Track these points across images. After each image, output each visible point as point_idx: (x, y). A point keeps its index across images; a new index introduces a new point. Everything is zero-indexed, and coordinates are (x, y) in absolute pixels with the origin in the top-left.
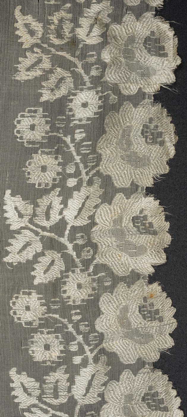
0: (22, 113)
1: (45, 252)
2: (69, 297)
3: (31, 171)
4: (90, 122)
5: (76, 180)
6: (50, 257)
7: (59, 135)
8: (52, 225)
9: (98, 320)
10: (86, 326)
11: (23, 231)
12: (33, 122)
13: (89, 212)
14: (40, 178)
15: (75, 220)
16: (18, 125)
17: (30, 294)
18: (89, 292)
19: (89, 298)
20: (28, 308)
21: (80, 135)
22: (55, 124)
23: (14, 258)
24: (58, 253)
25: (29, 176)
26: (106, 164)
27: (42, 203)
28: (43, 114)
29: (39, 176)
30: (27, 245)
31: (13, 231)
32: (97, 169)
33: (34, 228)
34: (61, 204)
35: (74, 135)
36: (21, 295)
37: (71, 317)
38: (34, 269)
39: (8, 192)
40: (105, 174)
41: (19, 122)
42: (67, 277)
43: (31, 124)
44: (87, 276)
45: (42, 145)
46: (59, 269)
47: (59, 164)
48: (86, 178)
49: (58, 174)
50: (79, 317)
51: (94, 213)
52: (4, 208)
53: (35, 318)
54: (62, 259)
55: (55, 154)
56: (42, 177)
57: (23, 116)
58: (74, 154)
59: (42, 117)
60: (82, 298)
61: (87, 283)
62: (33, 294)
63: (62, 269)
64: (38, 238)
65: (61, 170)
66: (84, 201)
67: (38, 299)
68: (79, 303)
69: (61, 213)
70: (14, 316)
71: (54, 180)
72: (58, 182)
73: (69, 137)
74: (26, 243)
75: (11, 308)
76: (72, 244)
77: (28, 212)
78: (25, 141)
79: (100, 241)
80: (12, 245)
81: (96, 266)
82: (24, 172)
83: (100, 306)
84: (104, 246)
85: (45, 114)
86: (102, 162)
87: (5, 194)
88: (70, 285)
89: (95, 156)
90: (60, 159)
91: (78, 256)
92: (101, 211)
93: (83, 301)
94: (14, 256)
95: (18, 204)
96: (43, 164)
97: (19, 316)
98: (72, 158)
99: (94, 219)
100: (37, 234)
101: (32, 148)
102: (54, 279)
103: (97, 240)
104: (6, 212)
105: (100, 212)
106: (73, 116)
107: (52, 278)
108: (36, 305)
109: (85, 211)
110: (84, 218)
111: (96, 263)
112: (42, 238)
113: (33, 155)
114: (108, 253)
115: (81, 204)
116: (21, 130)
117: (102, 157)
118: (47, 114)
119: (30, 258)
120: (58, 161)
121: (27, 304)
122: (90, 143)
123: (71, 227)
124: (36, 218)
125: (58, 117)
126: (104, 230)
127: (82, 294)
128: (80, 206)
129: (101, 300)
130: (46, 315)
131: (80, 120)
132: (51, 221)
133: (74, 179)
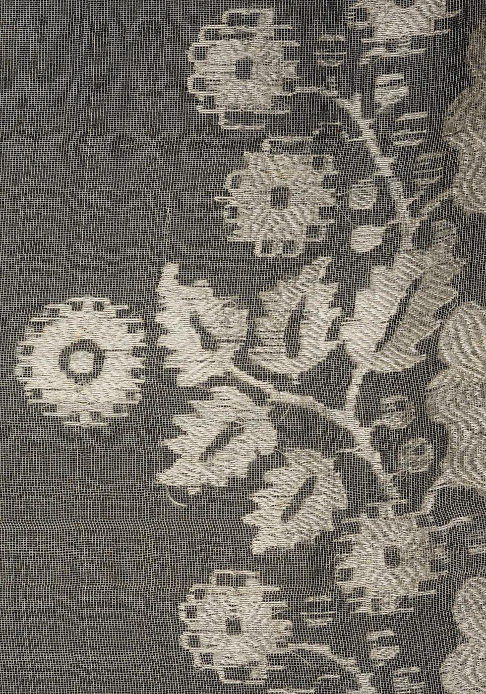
0: (210, 27)
1: (285, 454)
2: (360, 592)
3: (241, 205)
4: (421, 51)
5: (381, 230)
6: (301, 468)
7: (326, 93)
8: (306, 370)
9: (451, 660)
10: (413, 678)
11: (216, 389)
12: (247, 54)
13: (420, 330)
14: (267, 226)
15: (378, 354)
16: (198, 64)
17: (239, 582)
18: (420, 574)
19: (421, 593)
20: (234, 627)
21: (392, 92)
22: (312, 59)
23: (189, 474)
24: (326, 455)
25: (233, 221)
26: (471, 182)
27: (274, 304)
28: (276, 26)
29: (264, 222)
30: (231, 431)
31: (188, 389)
32: (444, 196)
33: (252, 381)
34: (333, 305)
35: (373, 91)
36: (213, 587)
37: (367, 652)
38: (251, 507)
39: (171, 270)
40: (468, 210)
41: (201, 53)
42: (355, 529)
43: (239, 58)
44: (416, 526)
45: (274, 124)
46: (329, 507)
47: (327, 183)
48: (409, 224)
49: (325, 212)
50: (391, 652)
51: (437, 333)
52: (159, 318)
53: (255, 655)
54: (338, 474)
55: (313, 151)
56: (273, 224)
57: (213, 35)
58: (374, 149)
59: (271, 38)
60: (402, 593)
61: (414, 546)
62: (249, 582)
63: (338, 505)
64: (263, 411)
65: (332, 202)
66: (405, 295)
67: (265, 599)
68: (393, 608)
69: (333, 333)
70: (191, 649)
71: (313, 230)
72: (324, 236)
73: (357, 97)
74: (226, 426)
75: (184, 628)
76: (370, 430)
77: (231, 332)
78: (221, 112)
79: (455, 419)
80: (185, 433)
81: (443, 495)
82: (220, 207)
83: (457, 619)
84: (467, 433)
85: (282, 27)
86: (460, 175)
87: (160, 276)
88: (363, 553)
89: (439, 155)
90: (330, 167)
91: (389, 464)
92: (458, 325)
93: (404, 601)
94: (191, 467)
95: (201, 308)
96: (278, 182)
97: (209, 651)
98: (367, 164)
99: (436, 350)
100: (259, 397)
101: (242, 135)
102: (314, 537)
103: (447, 414)
104: (165, 332)
105: (456, 329)
106: (370, 32)
107: (306, 532)
108: (259, 618)
109: (407, 326)
110: (403, 348)
111: (442, 487)
112: (277, 413)
113: (245, 154)
114: (479, 455)
115: (396, 304)
116: (209, 77)
117: (459, 158)
118: (288, 27)
119: (241, 473)
120: (325, 173)
121: (233, 614)
122: (423, 115)
123: (365, 377)
124: (257, 350)
125: (323, 38)
126: (466, 384)
127: (400, 582)
128: (394, 312)
129: (460, 599)
130: (292, 647)
131: (391, 45)
132: (303, 359)
133: (372, 229)
